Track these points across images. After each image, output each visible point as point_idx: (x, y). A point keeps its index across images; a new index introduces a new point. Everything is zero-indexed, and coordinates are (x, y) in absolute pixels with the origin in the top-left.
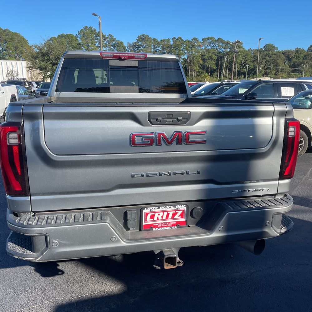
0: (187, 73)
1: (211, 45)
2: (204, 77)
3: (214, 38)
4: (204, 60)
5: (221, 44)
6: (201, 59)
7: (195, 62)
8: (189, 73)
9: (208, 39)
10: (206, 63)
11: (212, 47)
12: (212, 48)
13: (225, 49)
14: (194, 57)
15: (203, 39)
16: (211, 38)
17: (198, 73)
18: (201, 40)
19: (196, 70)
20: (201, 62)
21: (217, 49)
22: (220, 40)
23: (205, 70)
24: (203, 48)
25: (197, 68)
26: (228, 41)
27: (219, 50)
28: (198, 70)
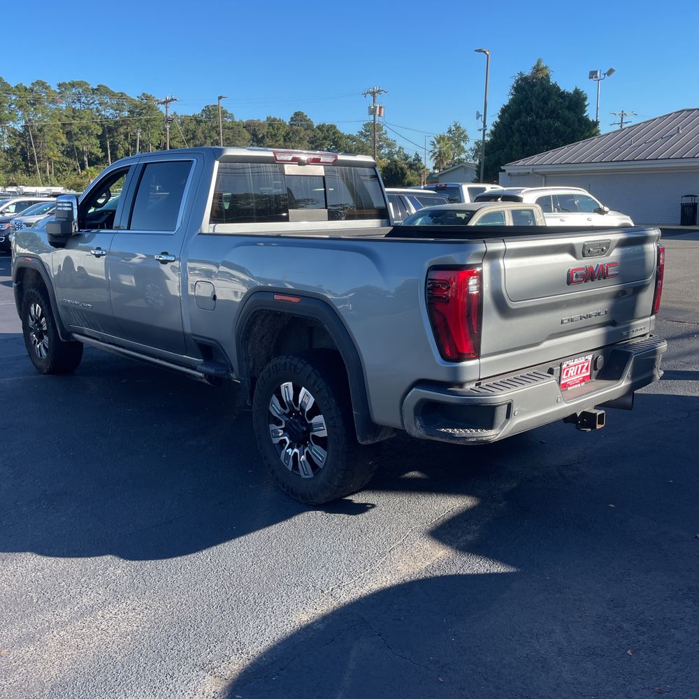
0: (30, 165)
1: (83, 99)
2: (87, 175)
3: (86, 84)
4: (69, 135)
5: (107, 99)
6: (61, 131)
7: (48, 138)
8: (35, 164)
9: (73, 85)
10: (76, 143)
11: (86, 104)
12: (86, 107)
13: (118, 112)
14: (45, 126)
15: (60, 86)
16: (80, 84)
17: (58, 166)
18: (54, 88)
19: (54, 158)
20: (64, 139)
21: (98, 111)
22: (100, 90)
23: (75, 160)
24: (63, 106)
25: (56, 154)
26: (122, 93)
27: (103, 113)
28: (58, 160)
